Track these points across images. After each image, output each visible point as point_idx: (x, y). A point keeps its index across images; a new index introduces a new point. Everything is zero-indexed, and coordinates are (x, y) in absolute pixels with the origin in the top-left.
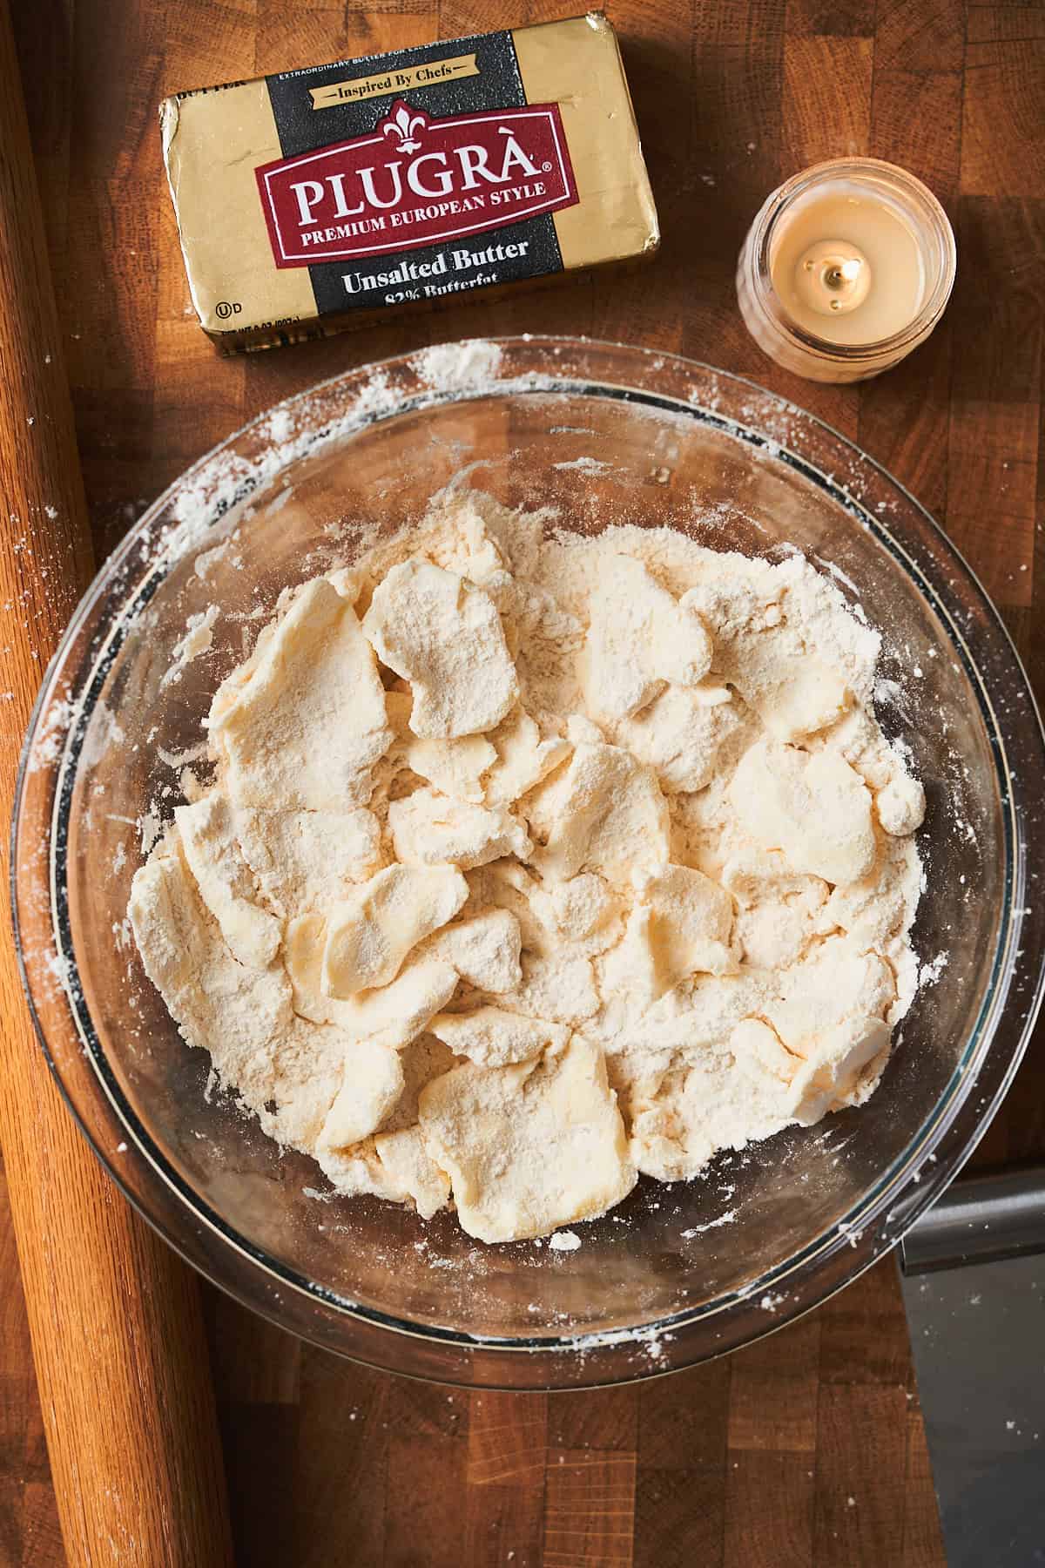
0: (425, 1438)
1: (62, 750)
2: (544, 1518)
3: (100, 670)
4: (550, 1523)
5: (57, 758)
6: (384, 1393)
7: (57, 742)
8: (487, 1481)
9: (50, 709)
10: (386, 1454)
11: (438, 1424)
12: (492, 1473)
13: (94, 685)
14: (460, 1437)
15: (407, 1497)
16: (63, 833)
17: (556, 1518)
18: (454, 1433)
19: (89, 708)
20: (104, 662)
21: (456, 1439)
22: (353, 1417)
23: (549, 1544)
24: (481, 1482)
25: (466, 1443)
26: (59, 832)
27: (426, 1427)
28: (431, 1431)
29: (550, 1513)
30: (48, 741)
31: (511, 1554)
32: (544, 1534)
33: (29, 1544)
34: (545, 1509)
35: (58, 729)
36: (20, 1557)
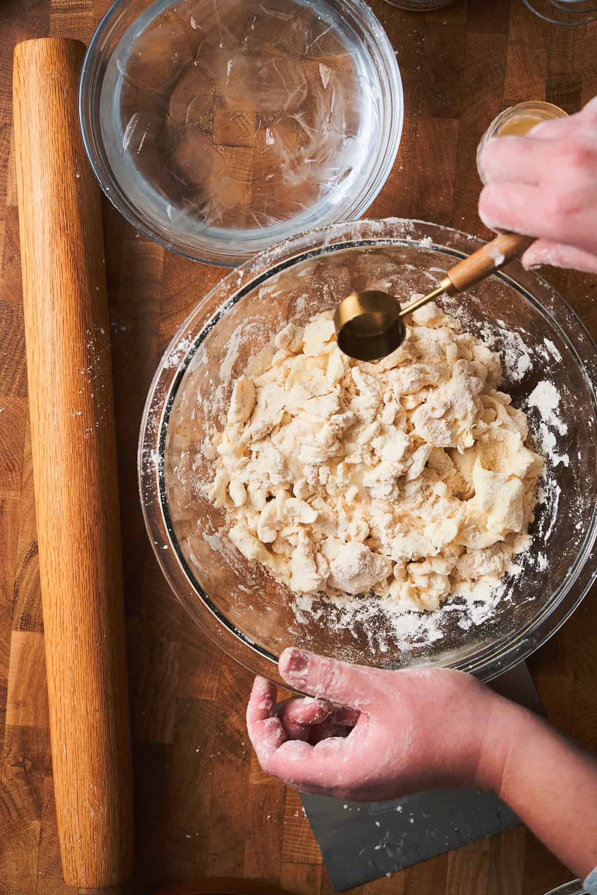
0: (230, 761)
1: (180, 362)
2: (285, 800)
3: (206, 329)
4: (287, 803)
5: (177, 364)
6: (213, 740)
7: (179, 357)
8: (259, 782)
9: (180, 342)
10: (213, 767)
11: (237, 755)
12: (261, 779)
13: (201, 336)
14: (247, 761)
15: (221, 789)
16: (172, 398)
17: (290, 801)
18: (244, 759)
19: (197, 345)
20: (209, 326)
21: (245, 762)
22: (197, 751)
23: (287, 812)
24: (256, 783)
25: (250, 764)
26: (170, 398)
27: (231, 756)
28: (233, 758)
29: (288, 798)
30: (176, 355)
31: (269, 817)
32: (285, 808)
33: (45, 805)
34: (285, 796)
35: (181, 351)
36: (41, 811)
